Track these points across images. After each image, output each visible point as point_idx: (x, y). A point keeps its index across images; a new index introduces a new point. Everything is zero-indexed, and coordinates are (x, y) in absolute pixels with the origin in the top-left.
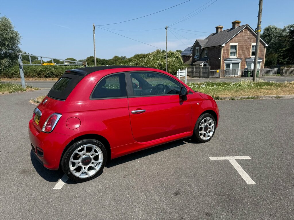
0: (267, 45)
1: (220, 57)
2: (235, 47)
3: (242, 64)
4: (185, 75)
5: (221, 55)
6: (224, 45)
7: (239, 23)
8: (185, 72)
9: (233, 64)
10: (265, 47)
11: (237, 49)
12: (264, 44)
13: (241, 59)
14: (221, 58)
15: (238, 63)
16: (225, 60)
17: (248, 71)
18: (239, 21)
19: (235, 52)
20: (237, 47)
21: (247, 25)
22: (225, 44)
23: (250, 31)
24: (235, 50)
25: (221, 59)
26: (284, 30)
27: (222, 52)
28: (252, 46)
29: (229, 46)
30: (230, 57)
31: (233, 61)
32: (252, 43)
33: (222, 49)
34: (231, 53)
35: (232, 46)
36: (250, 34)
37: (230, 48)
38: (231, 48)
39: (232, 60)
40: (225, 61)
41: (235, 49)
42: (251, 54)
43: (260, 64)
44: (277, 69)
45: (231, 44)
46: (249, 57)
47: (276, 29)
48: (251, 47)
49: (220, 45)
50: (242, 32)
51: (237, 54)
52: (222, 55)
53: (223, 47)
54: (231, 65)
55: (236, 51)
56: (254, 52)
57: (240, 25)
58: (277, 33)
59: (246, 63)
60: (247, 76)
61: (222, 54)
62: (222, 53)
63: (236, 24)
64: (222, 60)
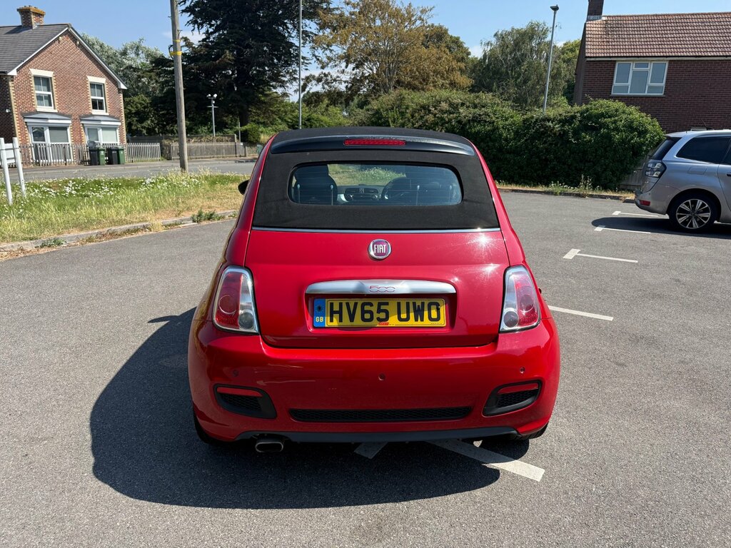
0: (123, 87)
1: (10, 107)
2: (46, 82)
3: (73, 130)
4: (15, 158)
5: (10, 100)
6: (13, 73)
7: (39, 15)
8: (13, 149)
9: (51, 128)
10: (120, 90)
11: (54, 90)
12: (116, 83)
13: (69, 117)
14: (11, 110)
15: (64, 128)
16: (24, 116)
17: (98, 150)
18: (40, 9)
19: (49, 96)
20: (54, 84)
21: (68, 26)
22: (18, 70)
23: (78, 43)
24: (49, 90)
25: (11, 112)
26: (124, 53)
27: (12, 92)
28: (89, 85)
29: (28, 77)
30: (39, 109)
31: (50, 121)
32: (88, 77)
33: (10, 83)
34: (40, 98)
35: (37, 78)
36: (79, 50)
37: (33, 82)
38: (35, 84)
39: (47, 119)
40: (26, 120)
41: (46, 88)
42: (91, 106)
43: (117, 131)
44: (158, 145)
45: (35, 72)
46: (87, 112)
47: (101, 46)
48: (89, 87)
49: (4, 72)
50: (57, 42)
51: (56, 101)
52: (13, 101)
53: (12, 77)
54: (47, 132)
55: (50, 93)
56: (96, 100)
57: (45, 21)
58: (108, 57)
59: (84, 128)
60: (99, 161)
61: (12, 98)
62: (12, 94)
63: (32, 16)
64: (15, 116)
